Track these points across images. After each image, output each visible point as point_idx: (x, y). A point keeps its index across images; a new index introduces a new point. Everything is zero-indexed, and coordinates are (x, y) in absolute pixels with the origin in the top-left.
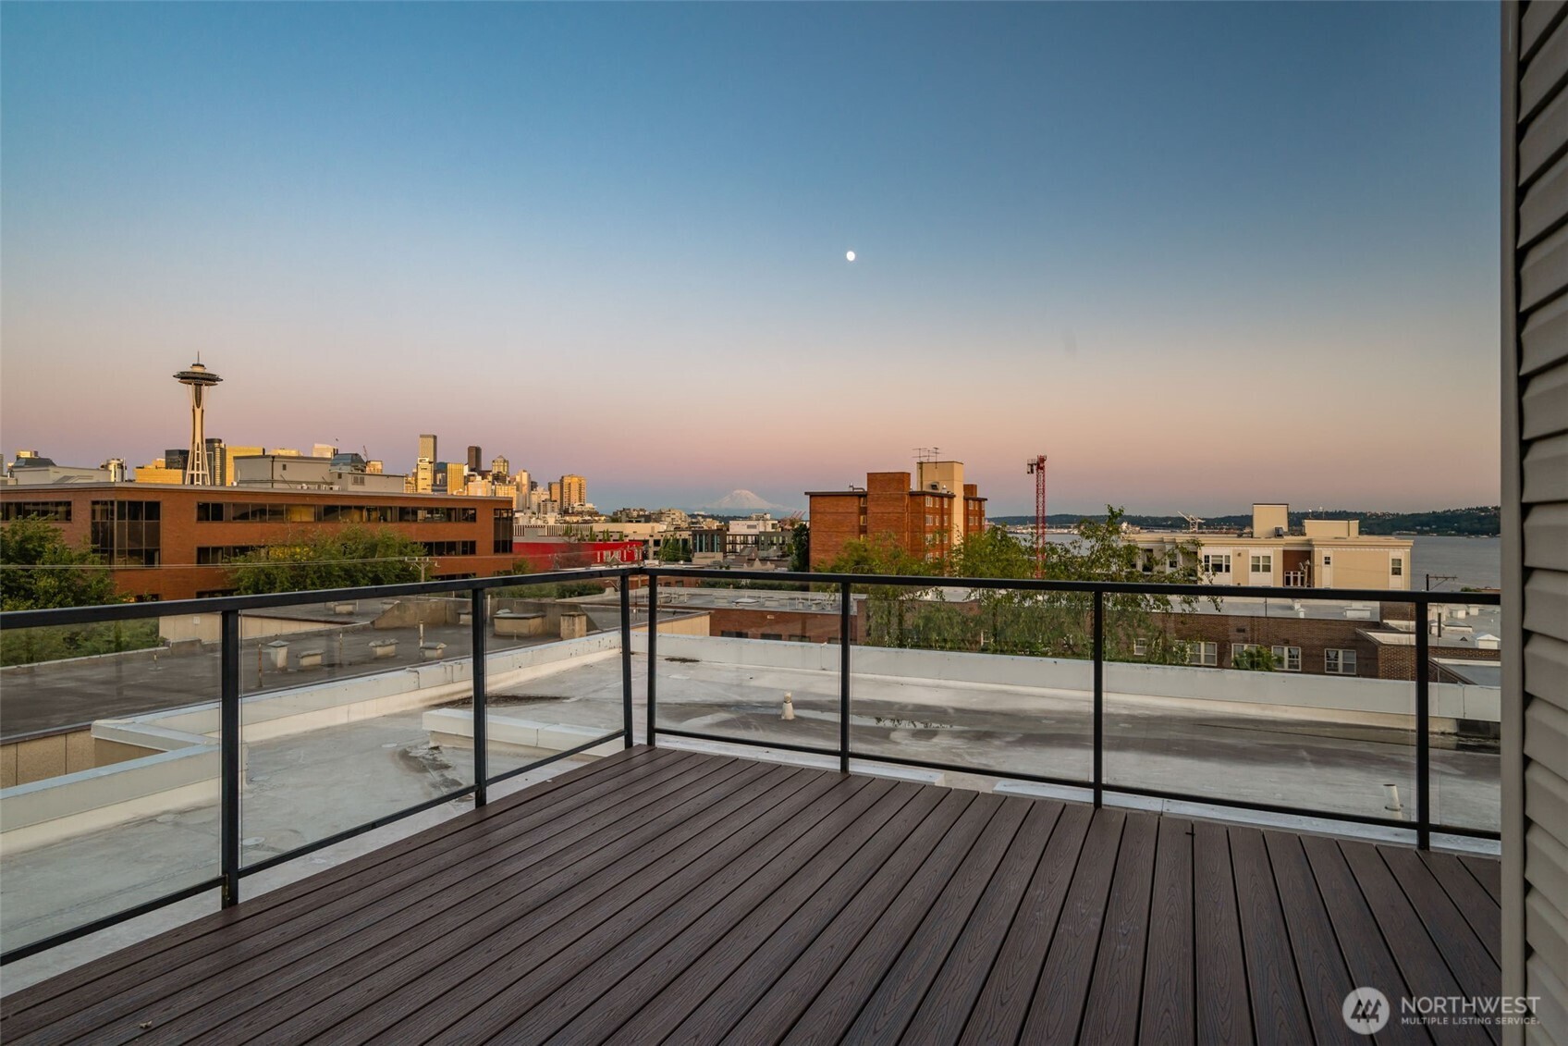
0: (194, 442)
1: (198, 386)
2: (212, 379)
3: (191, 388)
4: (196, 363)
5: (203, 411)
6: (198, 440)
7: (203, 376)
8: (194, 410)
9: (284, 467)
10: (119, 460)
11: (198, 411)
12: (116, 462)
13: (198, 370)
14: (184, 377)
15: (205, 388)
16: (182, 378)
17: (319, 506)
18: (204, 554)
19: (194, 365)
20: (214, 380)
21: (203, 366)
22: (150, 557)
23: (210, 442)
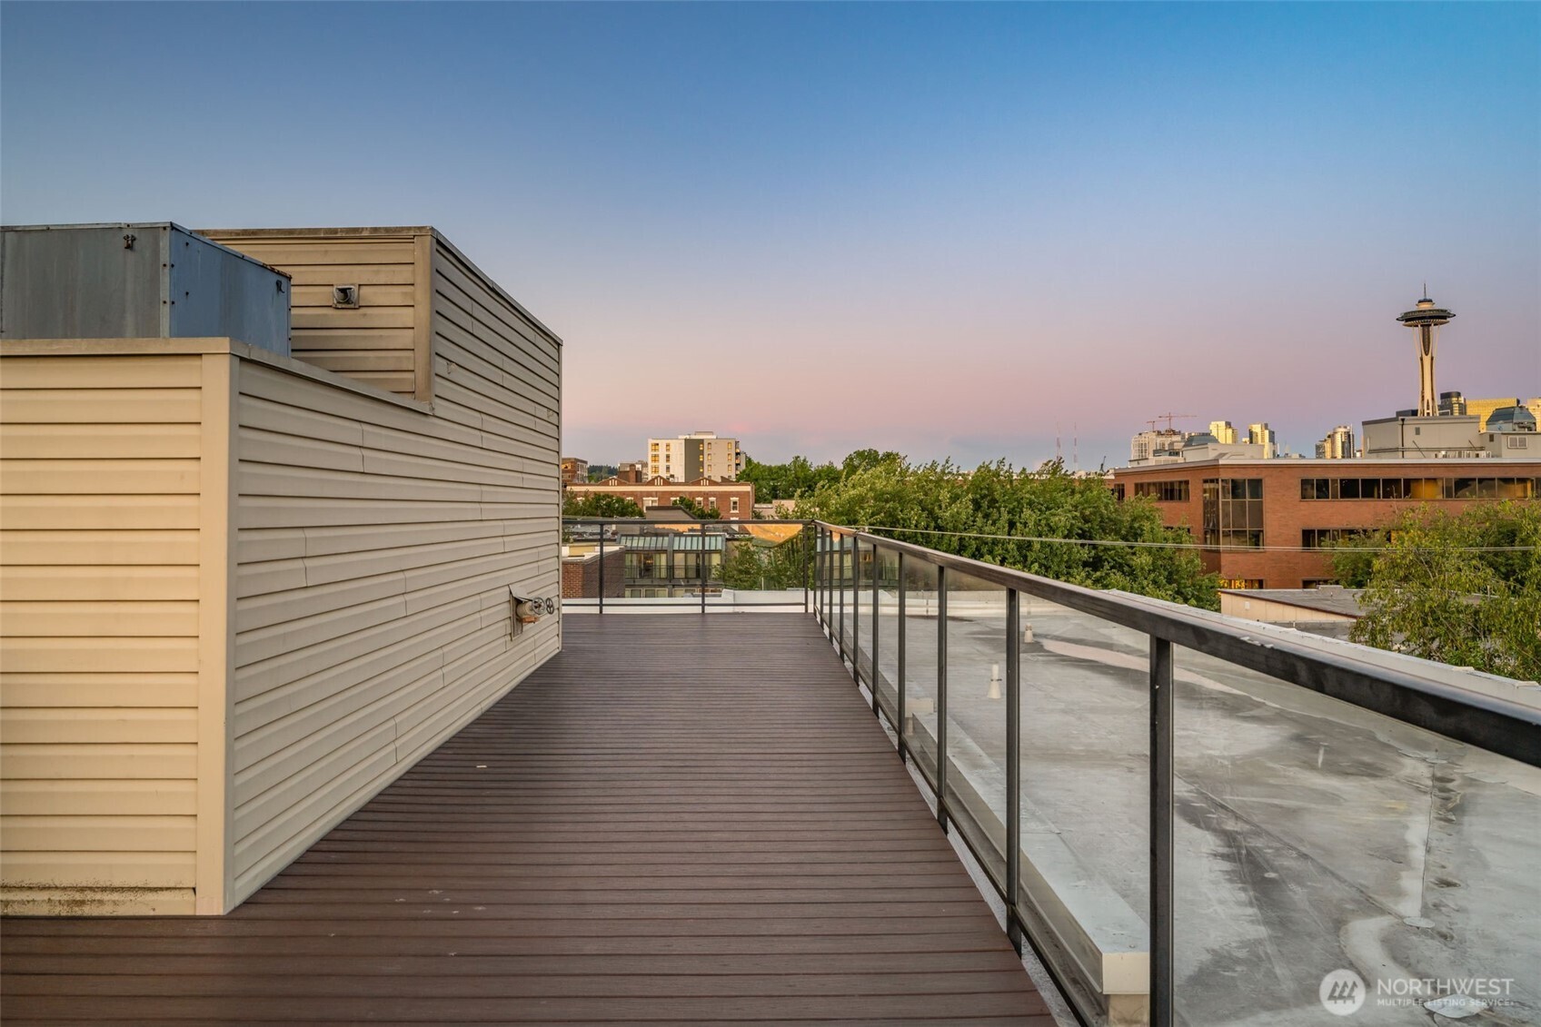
0: (1423, 400)
1: (1426, 327)
2: (1442, 316)
3: (1418, 330)
4: (1422, 298)
5: (1432, 359)
6: (1428, 396)
7: (1432, 314)
8: (1422, 359)
9: (1418, 431)
10: (1345, 427)
11: (1427, 360)
12: (1343, 430)
13: (1425, 306)
14: (1409, 319)
15: (1433, 329)
16: (1407, 320)
17: (1448, 480)
18: (1309, 537)
19: (1420, 302)
20: (1445, 318)
21: (1430, 301)
22: (1256, 538)
23: (1446, 396)
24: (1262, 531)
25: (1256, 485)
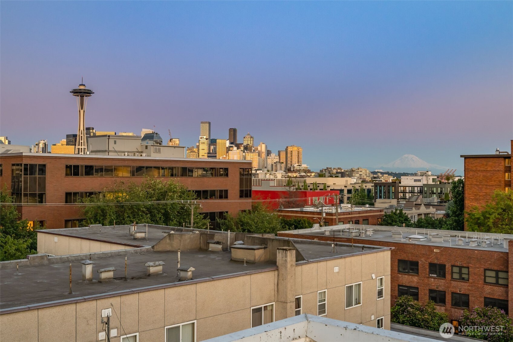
0: (80, 130)
1: (82, 97)
2: (88, 93)
3: (79, 98)
4: (81, 84)
5: (84, 112)
6: (82, 128)
7: (85, 91)
8: (80, 111)
9: (115, 143)
11: (82, 112)
12: (43, 142)
13: (82, 87)
14: (76, 92)
15: (85, 98)
16: (74, 93)
17: (133, 167)
18: (69, 197)
19: (80, 85)
20: (90, 93)
21: (84, 85)
22: (41, 198)
23: (88, 129)
24: (45, 193)
25: (42, 169)
